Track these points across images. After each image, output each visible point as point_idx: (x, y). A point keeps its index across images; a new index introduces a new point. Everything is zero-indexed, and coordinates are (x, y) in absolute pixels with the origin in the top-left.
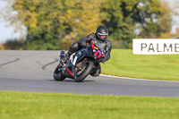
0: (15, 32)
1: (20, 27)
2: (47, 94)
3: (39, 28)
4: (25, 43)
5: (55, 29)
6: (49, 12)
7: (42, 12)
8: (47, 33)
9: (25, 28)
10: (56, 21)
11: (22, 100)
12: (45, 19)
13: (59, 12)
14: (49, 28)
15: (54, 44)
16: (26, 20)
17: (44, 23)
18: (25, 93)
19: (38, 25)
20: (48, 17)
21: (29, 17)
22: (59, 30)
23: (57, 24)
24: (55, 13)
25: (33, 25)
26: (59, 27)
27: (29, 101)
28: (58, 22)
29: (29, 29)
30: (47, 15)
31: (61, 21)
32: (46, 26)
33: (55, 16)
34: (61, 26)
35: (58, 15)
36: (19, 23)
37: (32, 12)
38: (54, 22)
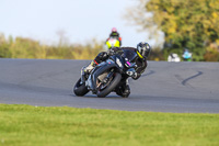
0: (150, 38)
1: (155, 33)
2: (186, 114)
3: (179, 34)
4: (162, 52)
5: (199, 35)
6: (191, 15)
7: (183, 14)
8: (188, 40)
9: (161, 34)
10: (199, 26)
11: (155, 122)
12: (187, 23)
13: (203, 15)
14: (191, 34)
15: (198, 54)
16: (163, 24)
17: (186, 28)
18: (160, 113)
19: (177, 30)
20: (190, 21)
21: (167, 20)
22: (203, 37)
23: (200, 30)
24: (198, 16)
25: (172, 31)
26: (203, 33)
27: (165, 123)
28: (202, 27)
29: (166, 35)
30: (188, 18)
31: (205, 26)
32: (188, 32)
33: (198, 20)
34: (206, 31)
35: (202, 19)
36: (155, 27)
37: (170, 14)
38: (197, 27)
